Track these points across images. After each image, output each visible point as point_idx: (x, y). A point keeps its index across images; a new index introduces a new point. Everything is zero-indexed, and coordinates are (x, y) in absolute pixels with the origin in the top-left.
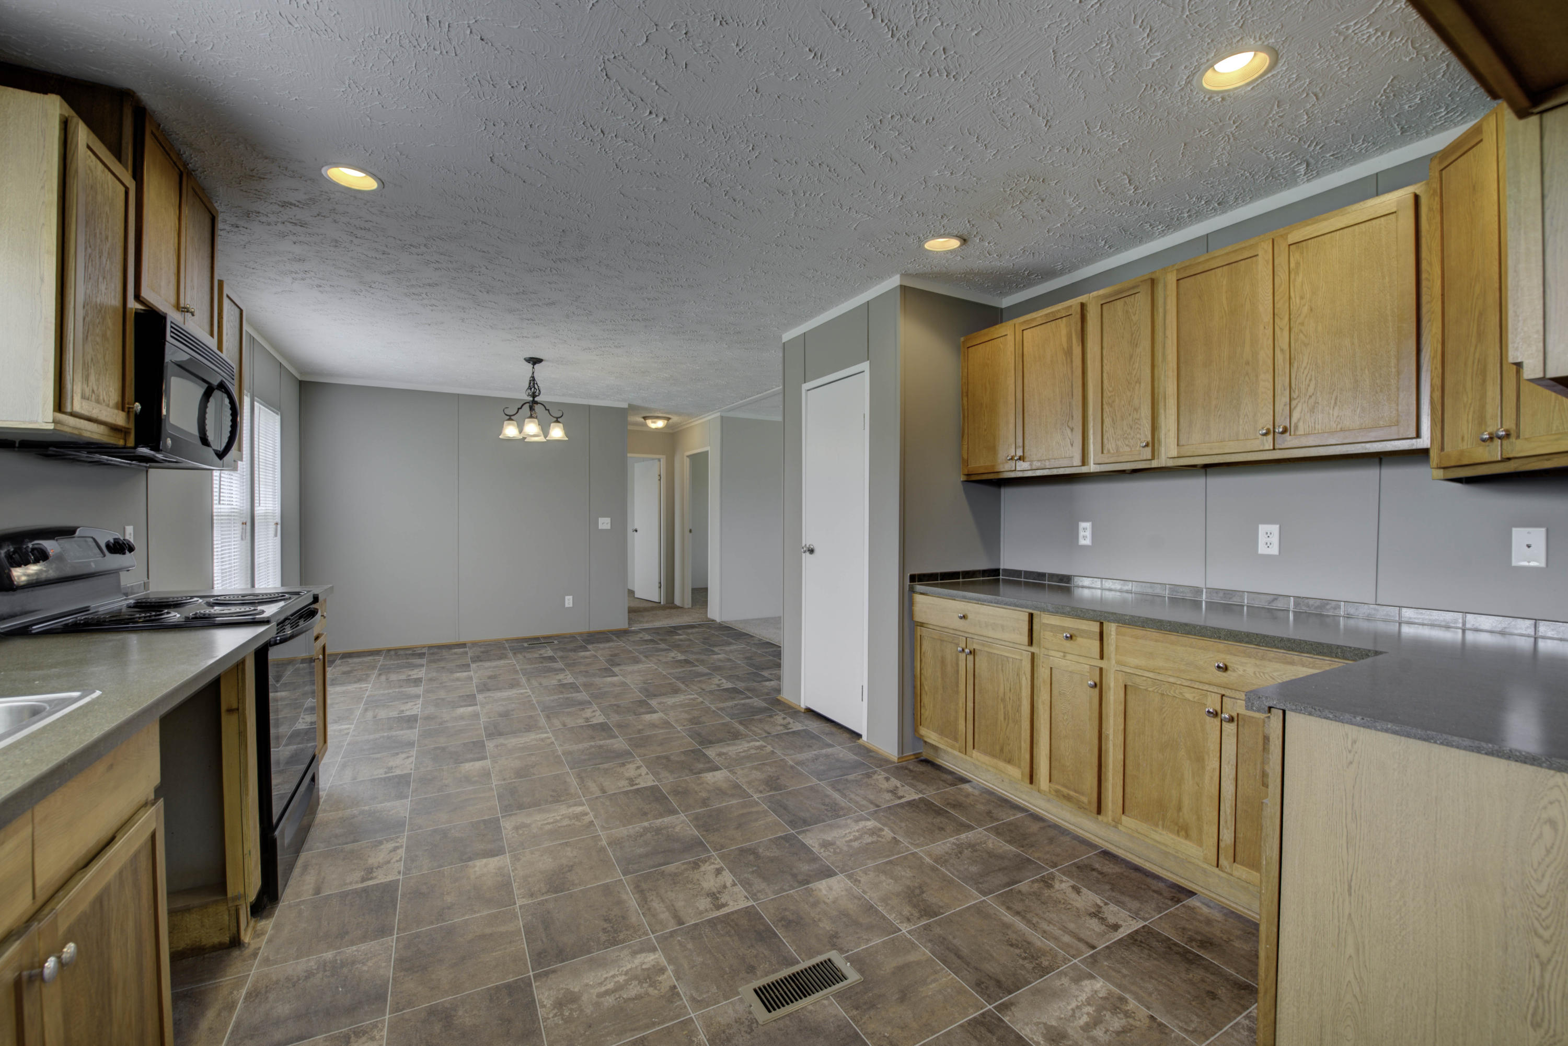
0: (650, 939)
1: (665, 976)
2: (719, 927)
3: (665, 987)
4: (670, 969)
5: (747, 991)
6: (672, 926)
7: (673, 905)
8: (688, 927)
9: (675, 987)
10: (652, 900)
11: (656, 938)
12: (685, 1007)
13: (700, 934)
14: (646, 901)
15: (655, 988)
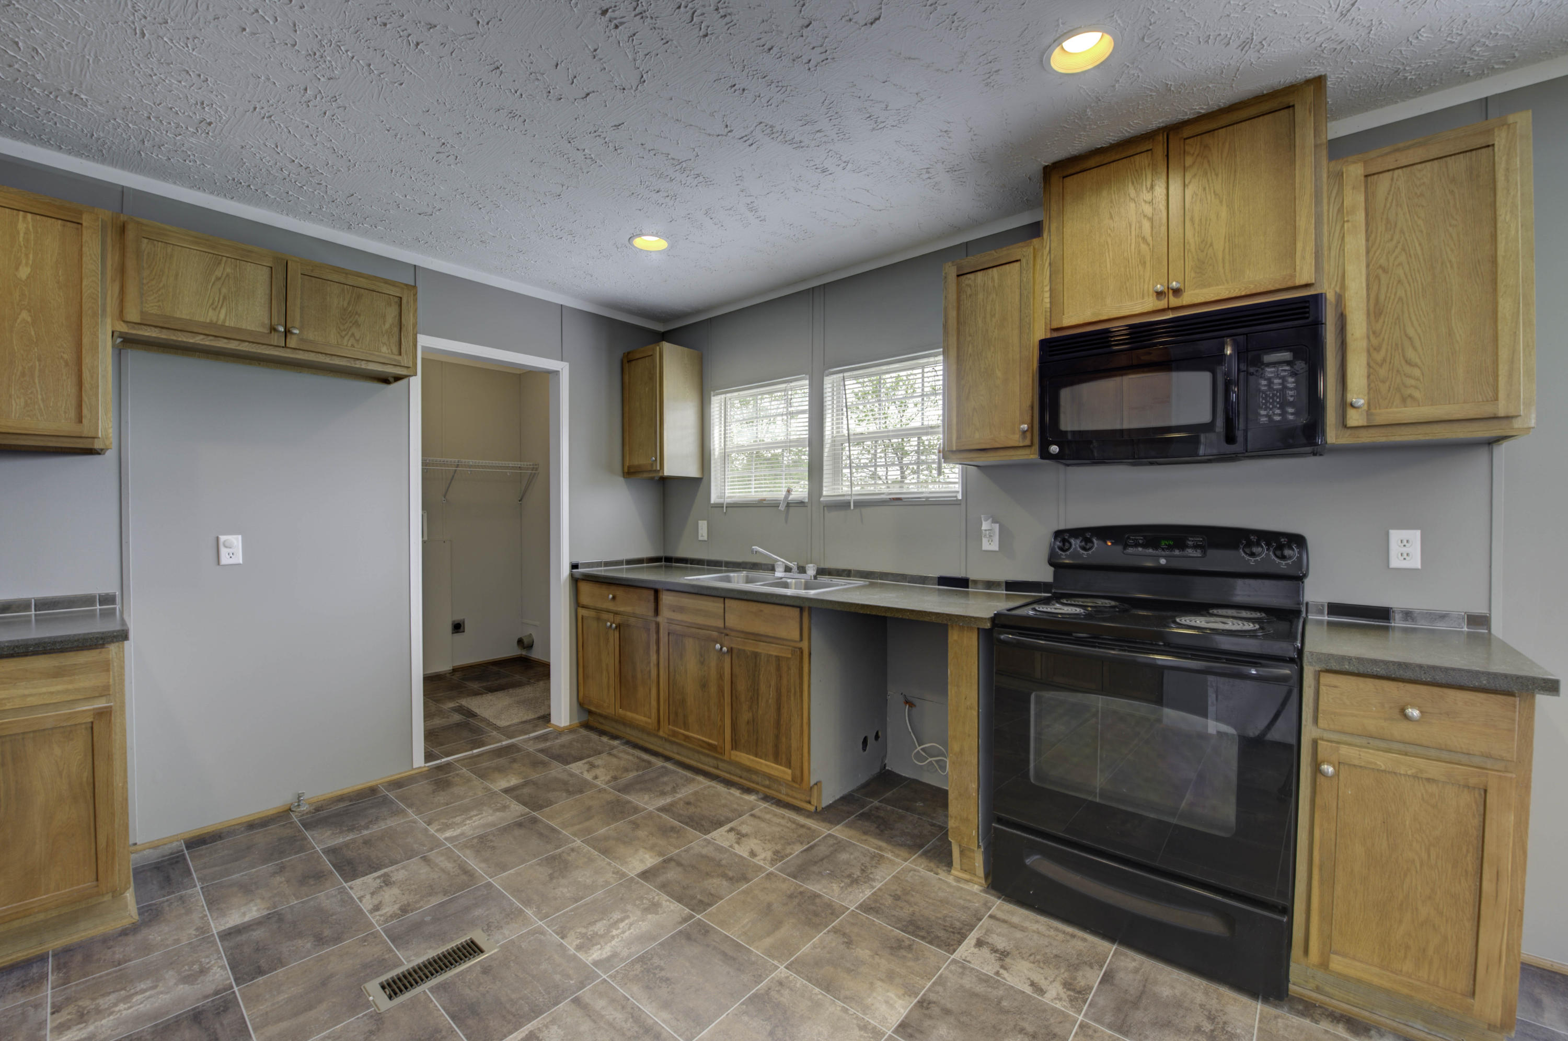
0: (605, 973)
1: (575, 944)
2: (526, 1008)
3: (571, 936)
4: (572, 950)
5: (491, 950)
6: (585, 993)
7: (595, 1022)
8: (565, 998)
9: (562, 938)
10: (626, 1021)
11: (599, 976)
12: (548, 927)
13: (549, 993)
14: (633, 1017)
15: (580, 933)
